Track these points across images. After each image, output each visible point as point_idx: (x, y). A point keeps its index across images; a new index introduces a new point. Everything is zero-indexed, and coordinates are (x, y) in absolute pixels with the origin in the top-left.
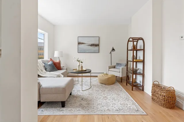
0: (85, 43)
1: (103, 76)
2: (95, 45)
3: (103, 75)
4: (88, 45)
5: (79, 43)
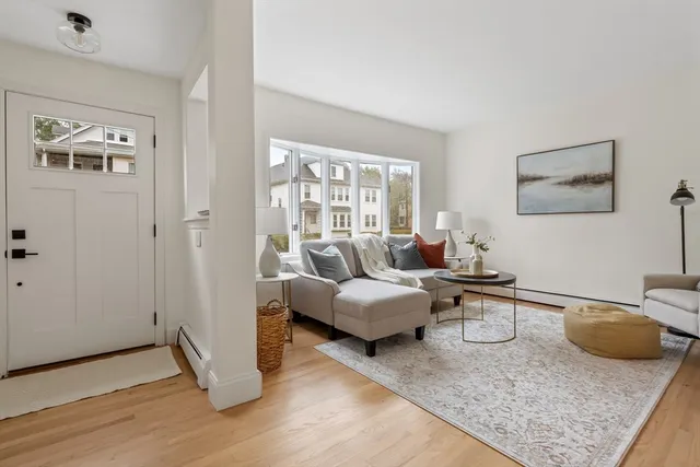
0: (547, 177)
1: (581, 310)
2: (593, 178)
3: (585, 309)
4: (559, 183)
5: (522, 180)
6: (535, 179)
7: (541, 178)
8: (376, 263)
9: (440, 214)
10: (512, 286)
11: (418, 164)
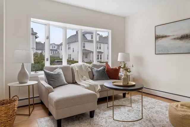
4: (175, 39)
5: (157, 38)
6: (163, 37)
7: (165, 37)
8: (83, 77)
9: (120, 54)
10: (141, 91)
11: (110, 31)
